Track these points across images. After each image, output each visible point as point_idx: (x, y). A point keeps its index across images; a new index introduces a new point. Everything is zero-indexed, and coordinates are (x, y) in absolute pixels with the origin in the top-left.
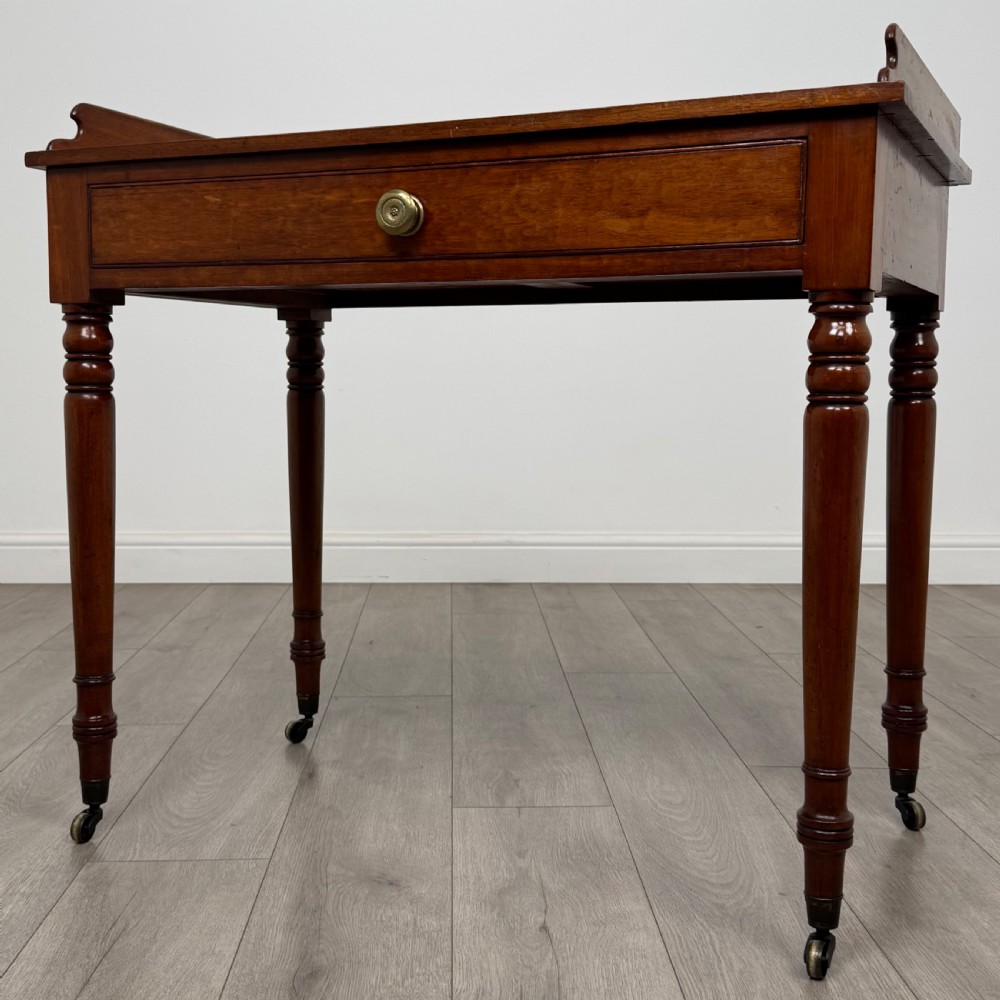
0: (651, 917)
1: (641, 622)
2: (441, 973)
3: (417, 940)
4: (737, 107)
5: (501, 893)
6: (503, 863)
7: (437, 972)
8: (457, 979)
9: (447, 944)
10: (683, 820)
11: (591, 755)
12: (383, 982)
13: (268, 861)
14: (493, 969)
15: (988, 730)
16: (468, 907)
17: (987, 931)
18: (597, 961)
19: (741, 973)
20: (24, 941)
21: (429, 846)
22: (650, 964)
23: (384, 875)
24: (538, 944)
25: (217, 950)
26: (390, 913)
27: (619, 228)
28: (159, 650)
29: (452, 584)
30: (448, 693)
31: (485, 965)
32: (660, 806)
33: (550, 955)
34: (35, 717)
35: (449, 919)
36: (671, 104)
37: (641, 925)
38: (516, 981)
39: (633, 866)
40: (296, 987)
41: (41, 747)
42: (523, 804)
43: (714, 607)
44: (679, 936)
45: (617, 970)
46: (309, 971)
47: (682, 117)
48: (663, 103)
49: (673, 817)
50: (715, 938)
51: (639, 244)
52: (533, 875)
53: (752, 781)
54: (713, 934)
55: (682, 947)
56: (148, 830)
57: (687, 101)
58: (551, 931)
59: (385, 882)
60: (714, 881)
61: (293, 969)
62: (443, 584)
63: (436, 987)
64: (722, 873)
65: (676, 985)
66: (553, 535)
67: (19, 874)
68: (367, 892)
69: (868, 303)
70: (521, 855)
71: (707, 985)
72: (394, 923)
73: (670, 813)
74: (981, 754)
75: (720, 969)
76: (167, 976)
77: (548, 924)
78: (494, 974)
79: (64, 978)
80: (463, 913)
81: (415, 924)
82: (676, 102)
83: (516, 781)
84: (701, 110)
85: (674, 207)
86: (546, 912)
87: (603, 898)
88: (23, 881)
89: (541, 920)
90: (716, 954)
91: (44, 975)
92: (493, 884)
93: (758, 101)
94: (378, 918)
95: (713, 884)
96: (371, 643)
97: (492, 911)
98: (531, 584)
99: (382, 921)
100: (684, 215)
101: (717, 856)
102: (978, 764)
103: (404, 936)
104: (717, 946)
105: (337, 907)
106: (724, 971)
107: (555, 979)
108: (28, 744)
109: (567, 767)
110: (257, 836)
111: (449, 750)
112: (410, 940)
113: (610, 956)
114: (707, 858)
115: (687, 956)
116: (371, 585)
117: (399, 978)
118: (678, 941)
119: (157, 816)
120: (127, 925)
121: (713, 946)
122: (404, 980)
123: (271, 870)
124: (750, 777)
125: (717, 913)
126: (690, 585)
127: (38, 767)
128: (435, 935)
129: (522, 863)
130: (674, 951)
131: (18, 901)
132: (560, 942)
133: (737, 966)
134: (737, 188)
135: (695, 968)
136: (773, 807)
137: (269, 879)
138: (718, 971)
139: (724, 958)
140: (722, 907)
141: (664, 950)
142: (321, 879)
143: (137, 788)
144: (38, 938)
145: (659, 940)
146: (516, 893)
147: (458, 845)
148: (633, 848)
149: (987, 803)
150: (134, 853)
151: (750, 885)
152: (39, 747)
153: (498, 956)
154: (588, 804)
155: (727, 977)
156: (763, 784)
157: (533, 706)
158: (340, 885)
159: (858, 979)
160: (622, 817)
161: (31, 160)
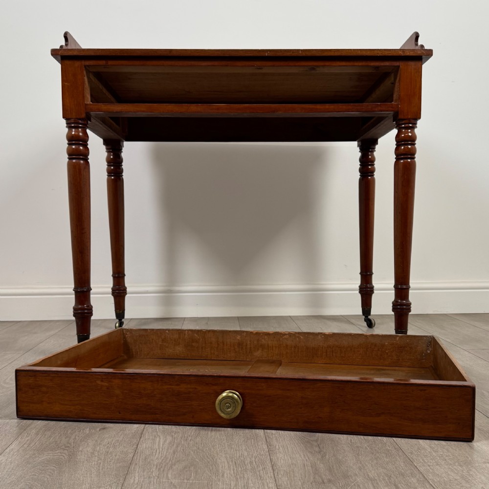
161: (54, 53)
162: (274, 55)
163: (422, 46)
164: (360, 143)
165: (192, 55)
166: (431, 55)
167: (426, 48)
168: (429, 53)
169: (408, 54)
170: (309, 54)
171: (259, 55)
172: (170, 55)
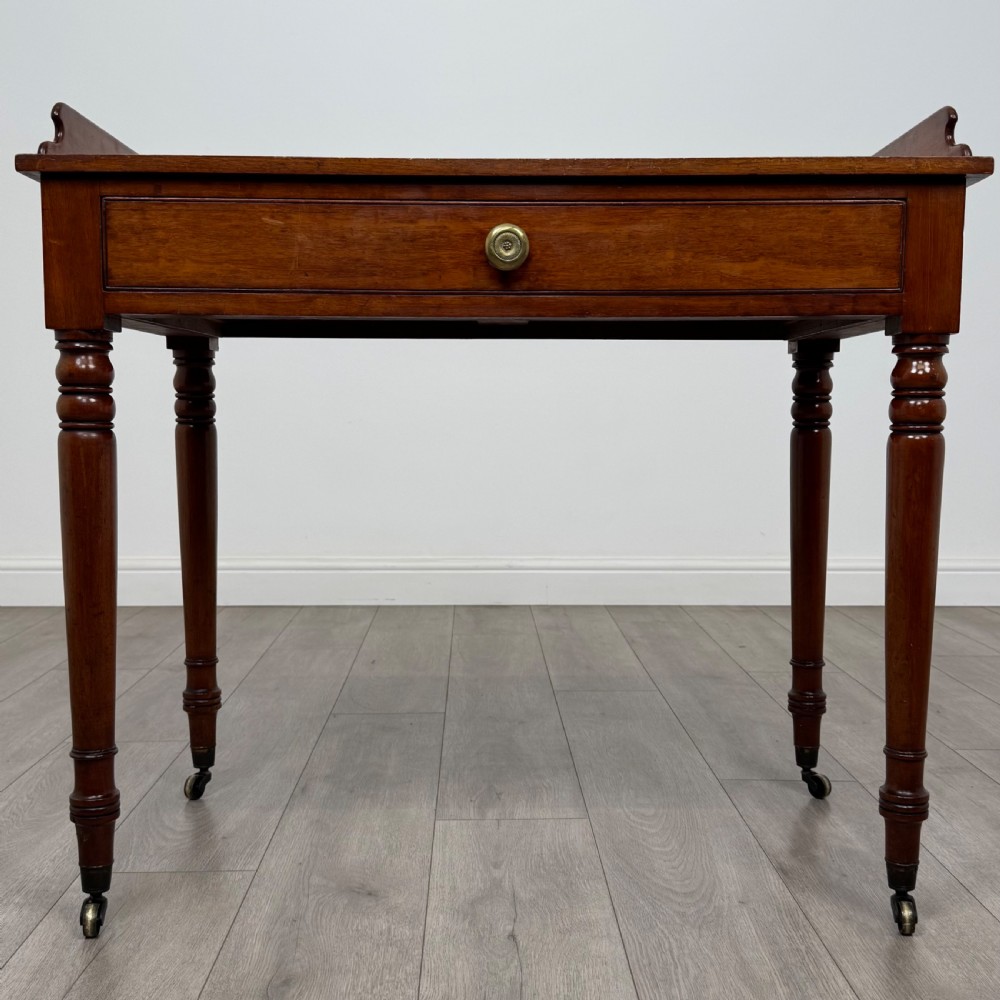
0: (615, 925)
1: (631, 642)
2: (409, 980)
3: (390, 949)
4: (850, 168)
5: (472, 904)
6: (478, 875)
7: (406, 980)
8: (425, 986)
9: (418, 952)
10: (653, 831)
11: (572, 770)
12: (354, 989)
13: (253, 873)
14: (459, 975)
15: (951, 745)
16: (441, 917)
17: (933, 938)
18: (559, 968)
19: (696, 978)
20: (13, 950)
21: (410, 857)
22: (610, 971)
23: (363, 885)
24: (505, 952)
25: (197, 959)
26: (366, 922)
27: (732, 271)
28: (171, 670)
29: (455, 606)
30: (443, 710)
31: (452, 972)
32: (632, 817)
33: (516, 963)
34: (45, 734)
35: (422, 928)
36: (789, 159)
37: (605, 933)
38: (481, 988)
39: (602, 876)
40: (269, 994)
41: (48, 763)
42: (503, 817)
43: (701, 628)
44: (640, 943)
45: (579, 977)
46: (284, 979)
47: (798, 172)
48: (781, 158)
49: (644, 828)
50: (674, 945)
51: (752, 287)
52: (506, 884)
53: (722, 793)
54: (671, 940)
55: (641, 953)
56: (142, 842)
57: (805, 159)
58: (519, 938)
59: (363, 892)
60: (678, 890)
61: (268, 977)
62: (447, 607)
63: (403, 994)
64: (687, 882)
65: (632, 990)
66: (551, 559)
67: (15, 885)
68: (346, 901)
69: (944, 345)
70: (496, 866)
71: (662, 991)
72: (369, 932)
73: (641, 825)
74: (941, 768)
75: (676, 974)
76: (147, 984)
77: (516, 933)
78: (460, 981)
79: (49, 986)
80: (437, 921)
81: (389, 933)
82: (794, 159)
83: (499, 795)
84: (816, 167)
85: (785, 254)
86: (515, 921)
87: (571, 907)
88: (18, 891)
89: (510, 928)
90: (673, 959)
91: (29, 983)
92: (467, 894)
93: (869, 163)
94: (355, 927)
95: (677, 893)
96: (373, 662)
97: (464, 919)
98: (530, 606)
99: (357, 930)
100: (795, 262)
101: (682, 867)
102: (938, 777)
103: (378, 945)
104: (675, 951)
105: (316, 916)
106: (680, 977)
107: (518, 986)
108: (37, 759)
109: (548, 780)
110: (245, 849)
111: (437, 765)
112: (382, 949)
113: (573, 962)
114: (673, 868)
115: (645, 961)
116: (378, 607)
117: (369, 985)
118: (638, 948)
119: (151, 829)
120: (114, 935)
121: (671, 952)
122: (373, 987)
123: (256, 881)
124: (722, 791)
125: (678, 921)
126: (680, 607)
127: (44, 781)
128: (407, 943)
129: (497, 874)
130: (634, 957)
131: (11, 911)
132: (527, 949)
133: (693, 971)
134: (843, 240)
135: (653, 974)
136: (740, 819)
137: (253, 891)
138: (674, 977)
139: (681, 965)
140: (683, 915)
141: (624, 957)
142: (304, 889)
143: (136, 802)
144: (27, 947)
145: (620, 947)
146: (488, 902)
147: (437, 856)
148: (604, 858)
149: (944, 814)
150: (127, 866)
151: (712, 893)
152: (46, 764)
153: (466, 963)
154: (565, 816)
155: (682, 983)
156: (731, 796)
157: (521, 722)
158: (321, 896)
159: (807, 984)
160: (596, 828)
161: (24, 164)
162: (584, 173)
163: (965, 148)
164: (795, 346)
165: (375, 172)
166: (990, 171)
167: (976, 153)
168: (985, 167)
169: (929, 170)
170: (672, 171)
171: (546, 174)
172: (317, 173)
